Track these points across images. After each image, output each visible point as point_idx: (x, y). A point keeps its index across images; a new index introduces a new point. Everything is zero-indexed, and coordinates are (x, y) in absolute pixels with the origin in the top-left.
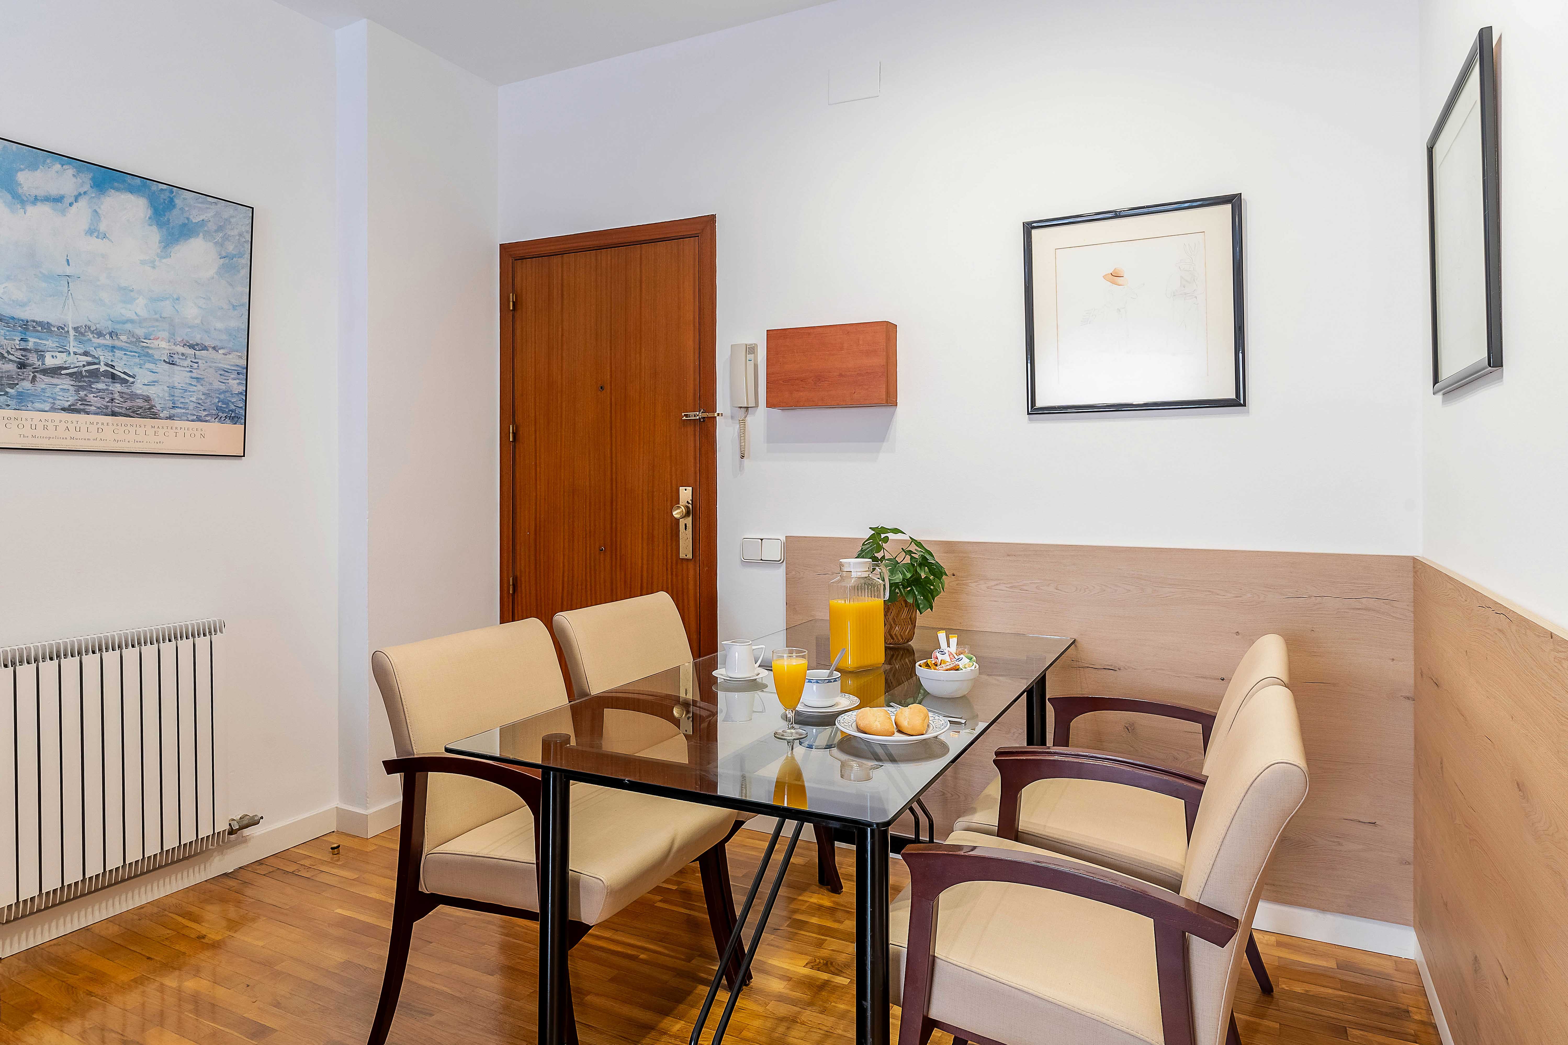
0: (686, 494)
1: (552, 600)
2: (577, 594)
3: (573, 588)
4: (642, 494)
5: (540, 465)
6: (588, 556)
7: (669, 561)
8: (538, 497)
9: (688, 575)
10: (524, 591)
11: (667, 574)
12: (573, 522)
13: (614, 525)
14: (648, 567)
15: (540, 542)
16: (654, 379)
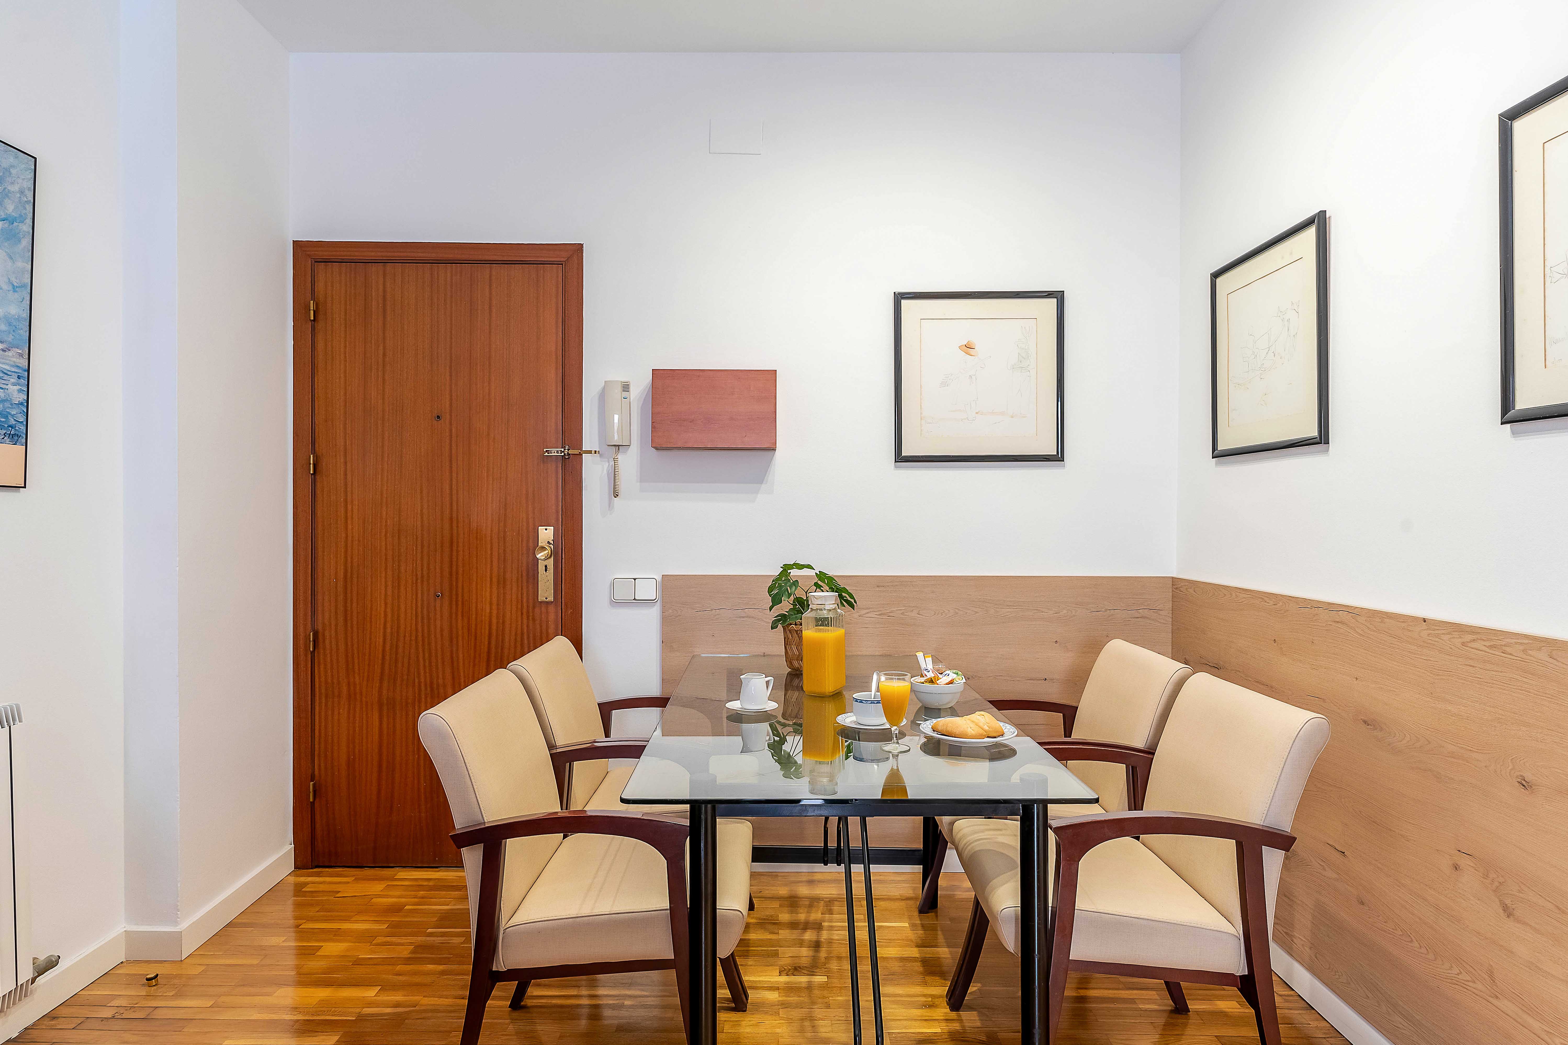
0: (546, 534)
1: (370, 655)
2: (404, 647)
3: (398, 640)
4: (491, 534)
5: (352, 502)
6: (419, 604)
7: (525, 605)
8: (350, 538)
9: (547, 618)
10: (328, 647)
11: (522, 619)
12: (399, 566)
13: (454, 568)
14: (498, 613)
15: (352, 589)
16: (506, 410)
